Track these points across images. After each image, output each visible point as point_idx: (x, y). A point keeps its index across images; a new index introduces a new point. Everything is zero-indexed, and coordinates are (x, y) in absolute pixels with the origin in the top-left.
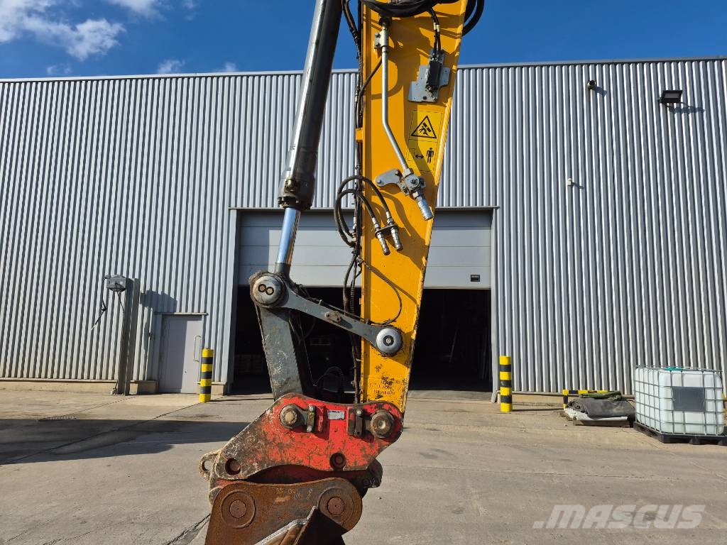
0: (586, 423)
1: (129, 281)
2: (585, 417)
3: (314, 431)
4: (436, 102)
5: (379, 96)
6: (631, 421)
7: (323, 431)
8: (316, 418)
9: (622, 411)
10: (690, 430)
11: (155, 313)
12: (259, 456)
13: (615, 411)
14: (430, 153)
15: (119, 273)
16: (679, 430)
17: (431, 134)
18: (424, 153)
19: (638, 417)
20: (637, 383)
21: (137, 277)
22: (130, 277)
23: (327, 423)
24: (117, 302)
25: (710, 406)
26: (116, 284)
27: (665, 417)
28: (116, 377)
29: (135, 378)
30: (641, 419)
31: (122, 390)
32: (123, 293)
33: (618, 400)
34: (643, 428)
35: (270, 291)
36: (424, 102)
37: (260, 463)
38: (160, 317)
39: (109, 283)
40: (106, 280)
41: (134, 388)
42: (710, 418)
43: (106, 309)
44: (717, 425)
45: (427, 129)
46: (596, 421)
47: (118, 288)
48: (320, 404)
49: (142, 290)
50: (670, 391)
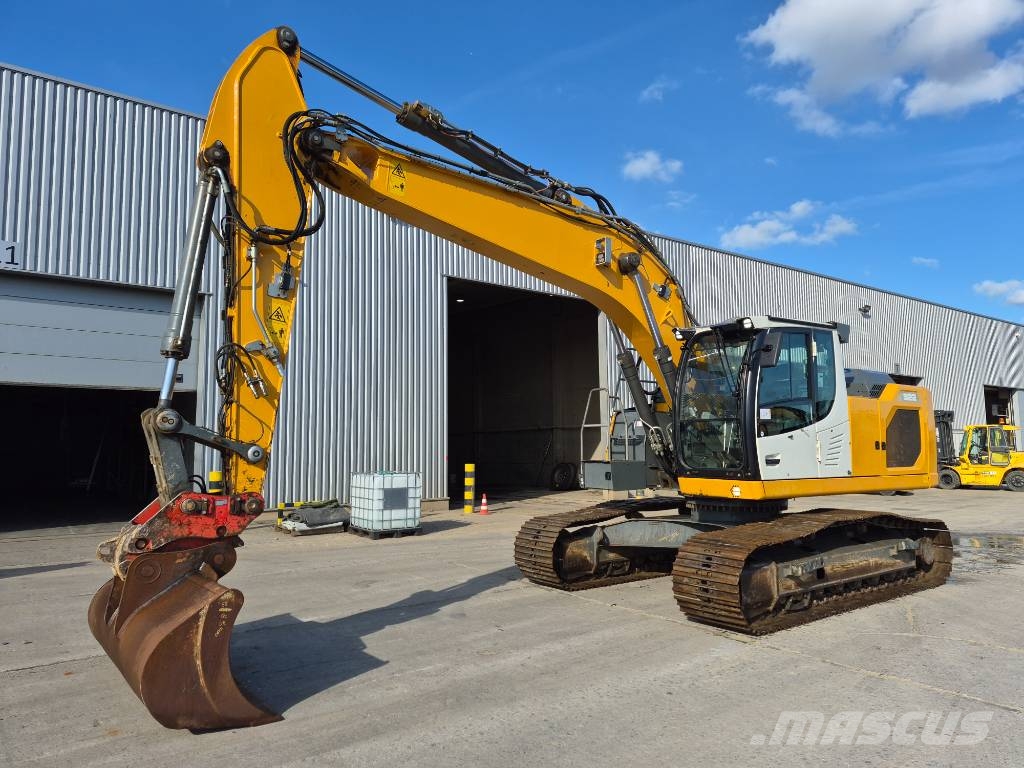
0: (304, 533)
2: (304, 527)
3: (206, 514)
4: (285, 299)
5: (250, 288)
6: (346, 526)
7: (212, 513)
8: (208, 506)
9: (337, 518)
10: (396, 525)
12: (165, 534)
13: (332, 518)
14: (282, 332)
16: (387, 526)
17: (282, 319)
18: (277, 331)
19: (352, 521)
20: (354, 489)
23: (214, 507)
25: (411, 503)
27: (376, 516)
30: (355, 523)
33: (335, 507)
34: (356, 531)
35: (171, 421)
36: (278, 297)
37: (166, 539)
42: (410, 513)
44: (414, 519)
45: (279, 315)
46: (314, 530)
48: (209, 496)
50: (381, 491)
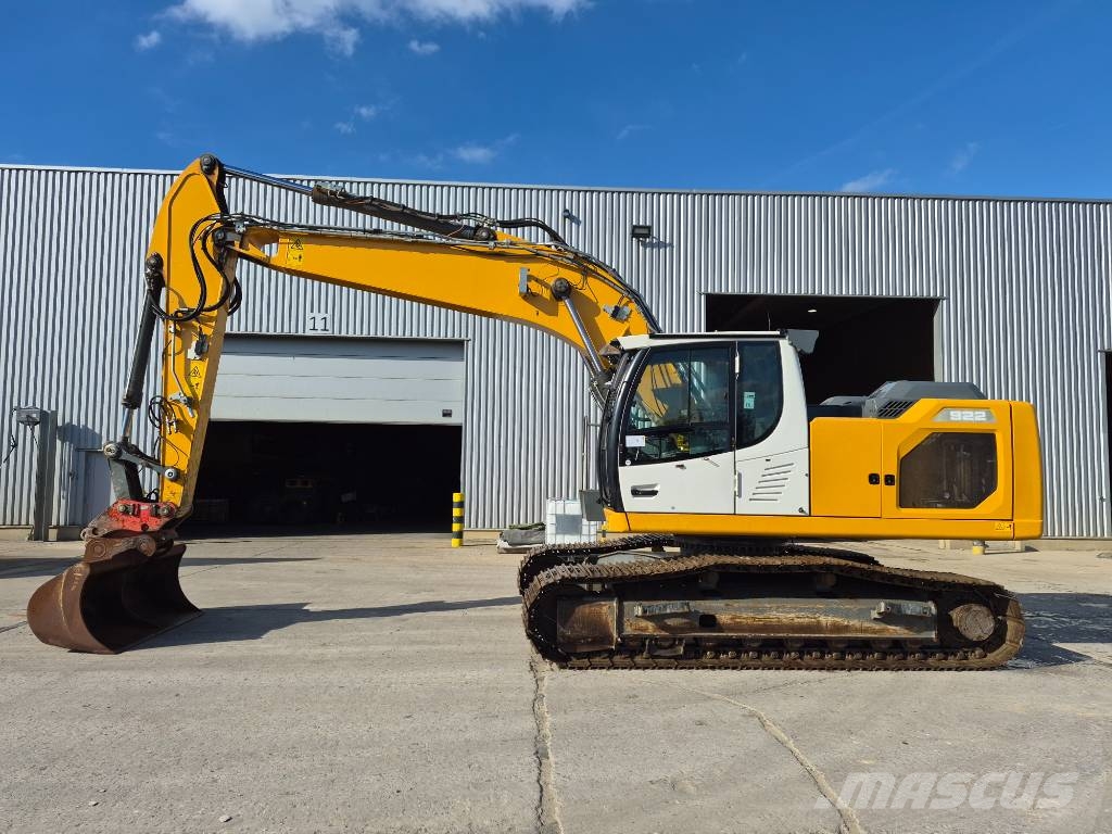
0: (508, 551)
1: (43, 414)
2: (506, 545)
3: (133, 514)
7: (137, 514)
8: (134, 509)
11: (78, 450)
12: (108, 526)
15: (30, 404)
17: (198, 375)
21: (53, 408)
22: (45, 408)
23: (139, 510)
24: (30, 437)
25: (585, 530)
26: (28, 416)
27: (549, 539)
28: (32, 521)
29: (54, 523)
31: (39, 535)
32: (37, 427)
36: (194, 360)
37: (108, 529)
38: (83, 454)
39: (19, 415)
40: (15, 413)
41: (53, 534)
43: (16, 446)
45: (196, 372)
46: (515, 548)
47: (30, 422)
48: (137, 503)
49: (60, 423)
50: (554, 517)
